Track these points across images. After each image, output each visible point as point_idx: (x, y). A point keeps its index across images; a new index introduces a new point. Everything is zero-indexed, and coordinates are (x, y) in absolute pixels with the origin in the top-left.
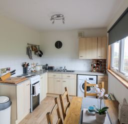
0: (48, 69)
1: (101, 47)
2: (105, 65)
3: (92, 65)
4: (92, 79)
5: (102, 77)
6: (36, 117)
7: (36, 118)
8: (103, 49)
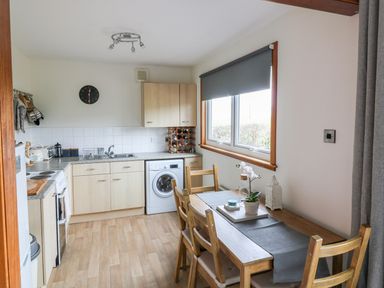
0: (62, 156)
1: (187, 102)
2: (192, 138)
3: (167, 140)
4: (175, 166)
5: (192, 160)
6: (80, 268)
7: (81, 272)
8: (190, 107)
